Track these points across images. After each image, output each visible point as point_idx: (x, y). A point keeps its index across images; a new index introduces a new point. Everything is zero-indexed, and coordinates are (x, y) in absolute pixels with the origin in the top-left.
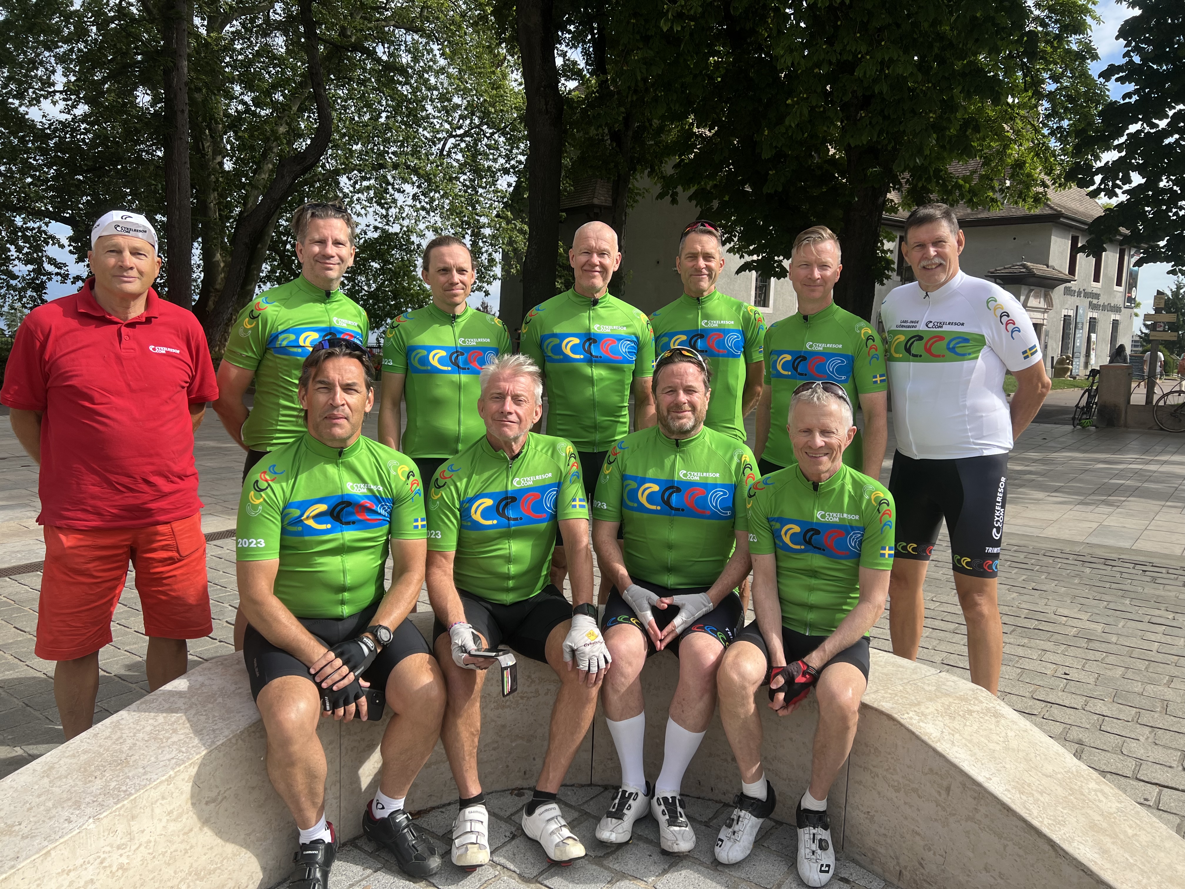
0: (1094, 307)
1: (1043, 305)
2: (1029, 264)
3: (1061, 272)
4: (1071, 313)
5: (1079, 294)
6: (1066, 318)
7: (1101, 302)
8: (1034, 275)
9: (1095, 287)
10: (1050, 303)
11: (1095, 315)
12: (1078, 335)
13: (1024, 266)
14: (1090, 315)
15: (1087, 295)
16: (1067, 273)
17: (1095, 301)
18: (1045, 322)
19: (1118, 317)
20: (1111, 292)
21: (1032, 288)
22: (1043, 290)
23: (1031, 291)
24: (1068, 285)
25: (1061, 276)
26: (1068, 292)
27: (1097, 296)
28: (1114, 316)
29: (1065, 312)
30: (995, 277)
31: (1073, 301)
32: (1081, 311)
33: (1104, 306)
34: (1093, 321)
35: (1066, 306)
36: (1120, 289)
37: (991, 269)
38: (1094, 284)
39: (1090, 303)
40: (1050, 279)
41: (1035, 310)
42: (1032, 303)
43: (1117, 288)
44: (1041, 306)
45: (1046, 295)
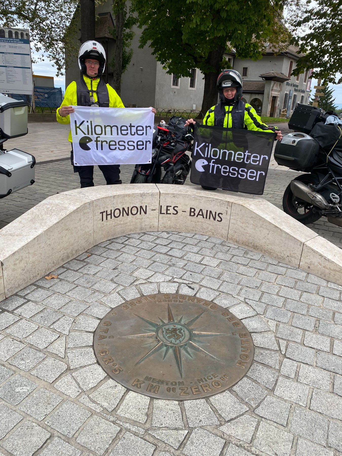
0: (296, 90)
1: (279, 89)
3: (285, 76)
4: (288, 93)
5: (291, 85)
6: (286, 95)
7: (298, 89)
8: (276, 77)
10: (281, 88)
11: (296, 94)
12: (289, 101)
13: (273, 73)
14: (294, 93)
15: (294, 86)
16: (288, 76)
17: (296, 88)
18: (279, 96)
19: (304, 95)
20: (302, 85)
21: (275, 82)
22: (279, 83)
23: (275, 83)
24: (288, 81)
25: (285, 78)
26: (288, 84)
27: (297, 86)
28: (302, 94)
29: (286, 92)
30: (262, 77)
31: (289, 88)
32: (291, 92)
33: (299, 90)
34: (295, 96)
35: (287, 90)
36: (305, 84)
37: (262, 74)
38: (297, 81)
39: (295, 89)
40: (282, 78)
41: (276, 91)
42: (275, 88)
43: (304, 83)
44: (278, 89)
45: (280, 85)
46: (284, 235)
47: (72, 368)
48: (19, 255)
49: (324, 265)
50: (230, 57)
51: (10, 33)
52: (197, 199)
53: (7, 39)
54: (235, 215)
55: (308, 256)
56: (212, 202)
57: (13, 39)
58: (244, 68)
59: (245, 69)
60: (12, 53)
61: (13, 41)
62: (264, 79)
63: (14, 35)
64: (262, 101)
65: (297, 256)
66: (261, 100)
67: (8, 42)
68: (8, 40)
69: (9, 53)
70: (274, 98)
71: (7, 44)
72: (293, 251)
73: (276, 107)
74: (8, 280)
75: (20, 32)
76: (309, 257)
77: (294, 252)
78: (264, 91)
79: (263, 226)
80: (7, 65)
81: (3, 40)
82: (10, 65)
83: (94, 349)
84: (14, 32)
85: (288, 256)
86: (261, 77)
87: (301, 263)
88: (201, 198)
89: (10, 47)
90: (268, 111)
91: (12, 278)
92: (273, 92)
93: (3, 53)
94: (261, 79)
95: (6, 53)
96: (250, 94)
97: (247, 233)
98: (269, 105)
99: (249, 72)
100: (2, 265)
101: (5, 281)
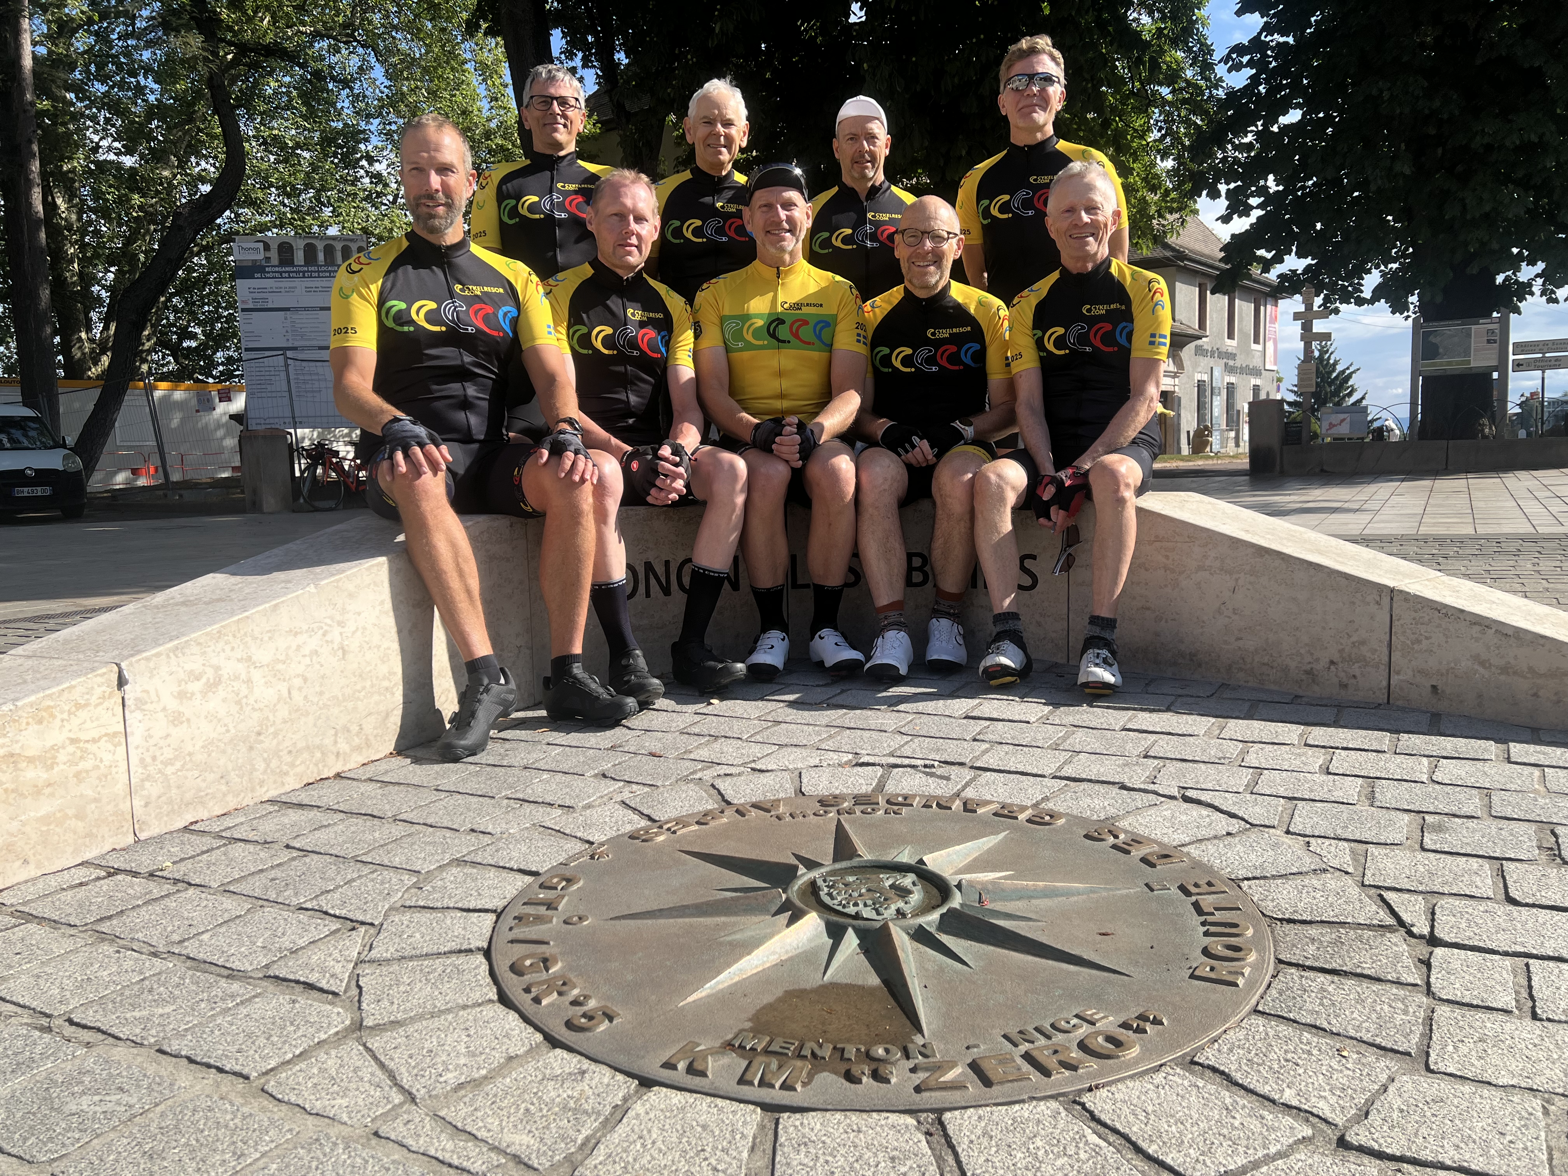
0: (1230, 370)
1: (1172, 368)
3: (1190, 327)
4: (1205, 377)
5: (1212, 353)
6: (1200, 385)
7: (1238, 364)
9: (1231, 345)
10: (1180, 368)
11: (1233, 379)
12: (1215, 403)
14: (1227, 380)
15: (1222, 355)
16: (1197, 327)
17: (1231, 363)
18: (1177, 389)
19: (1258, 382)
20: (1249, 352)
24: (1199, 342)
25: (1190, 332)
26: (1200, 351)
27: (1233, 356)
28: (1254, 381)
29: (1198, 377)
31: (1205, 362)
32: (1216, 375)
33: (1242, 368)
34: (1231, 389)
35: (1200, 369)
36: (1259, 347)
38: (1229, 342)
39: (1226, 365)
43: (1254, 347)
47: (370, 1024)
51: (310, 250)
53: (301, 269)
55: (1419, 642)
57: (318, 266)
60: (313, 309)
61: (318, 272)
63: (321, 256)
65: (1374, 651)
67: (304, 277)
68: (304, 272)
69: (306, 309)
71: (300, 284)
72: (1349, 636)
74: (149, 760)
75: (338, 246)
76: (1425, 644)
77: (1355, 638)
80: (296, 344)
81: (289, 272)
82: (308, 343)
83: (489, 960)
84: (320, 246)
85: (1332, 662)
87: (1395, 679)
89: (308, 290)
91: (168, 753)
93: (288, 309)
95: (297, 309)
97: (1148, 609)
100: (121, 682)
101: (134, 760)
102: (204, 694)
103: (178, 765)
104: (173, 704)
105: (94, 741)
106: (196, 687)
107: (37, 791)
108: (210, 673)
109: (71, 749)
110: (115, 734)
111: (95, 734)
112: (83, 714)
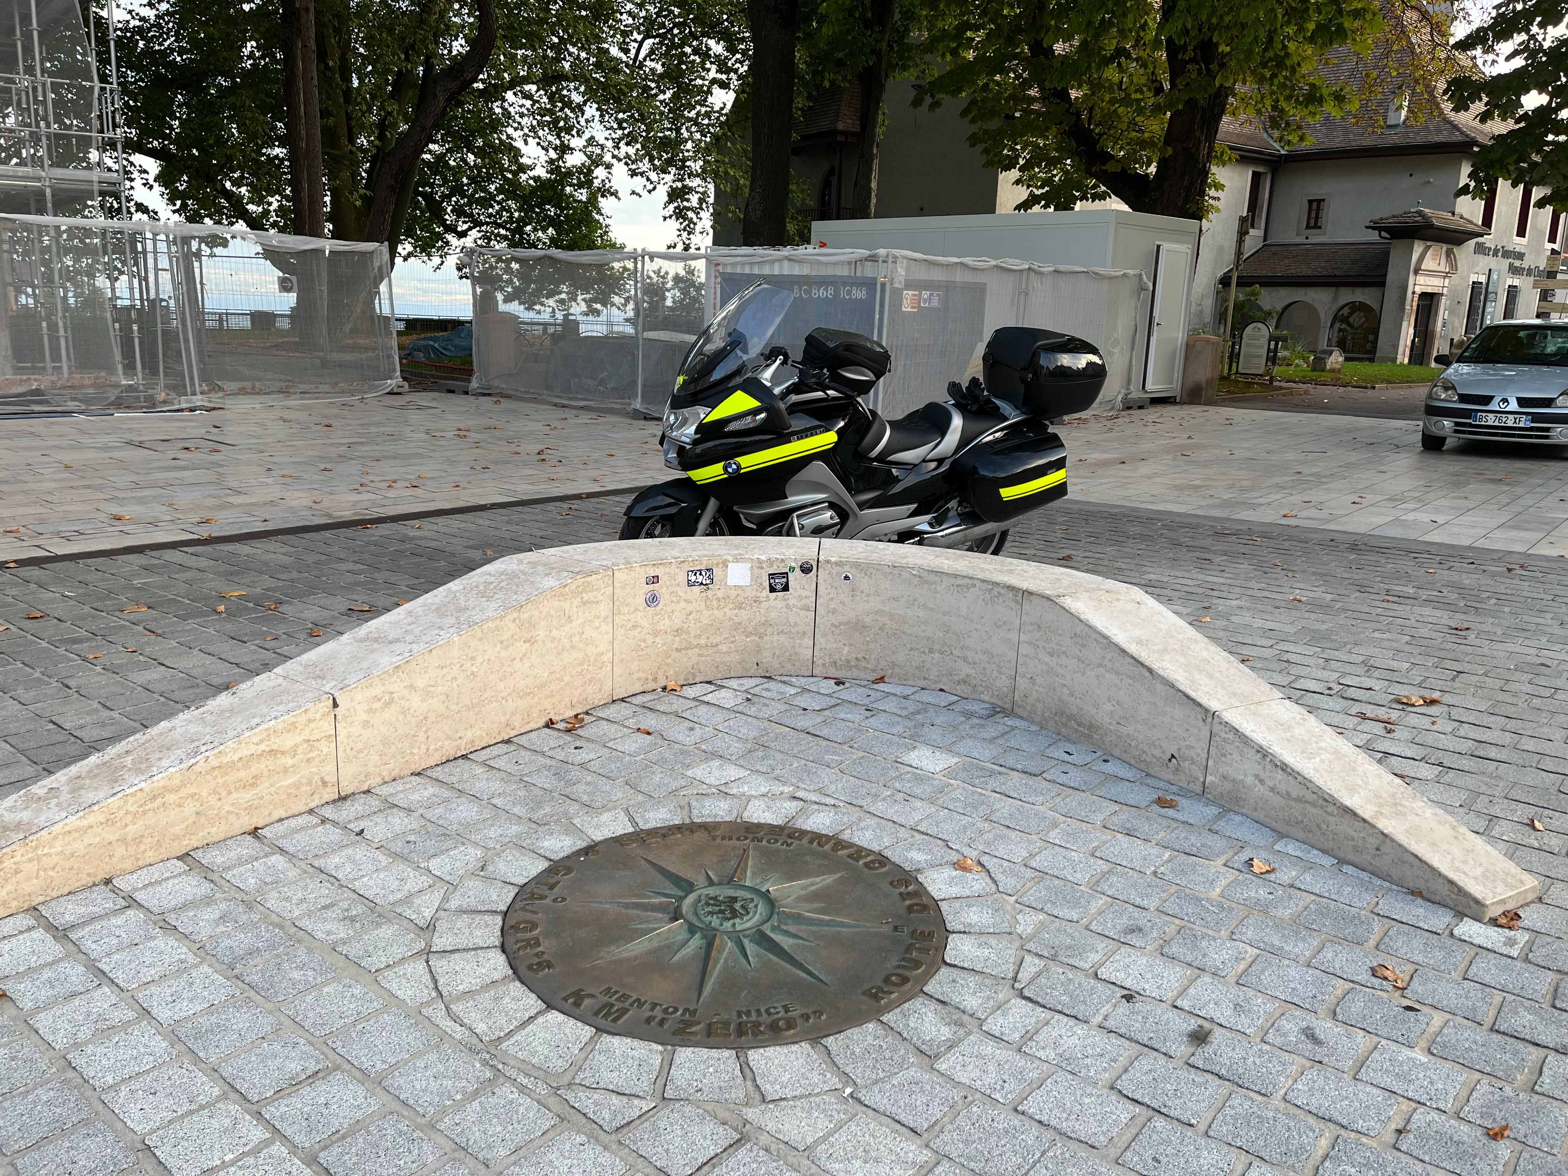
0: (1514, 271)
1: (1444, 267)
2: (1427, 210)
3: (1471, 222)
4: (1483, 279)
5: (1496, 253)
6: (1475, 286)
7: (1525, 265)
8: (1432, 226)
9: (1519, 243)
10: (1454, 267)
11: (1516, 282)
12: (1490, 309)
13: (1420, 213)
14: (1509, 282)
15: (1507, 254)
16: (1480, 223)
17: (1517, 263)
18: (1445, 291)
20: (1540, 251)
21: (1429, 243)
22: (1445, 247)
23: (1428, 248)
25: (1470, 228)
26: (1481, 249)
27: (1520, 256)
29: (1473, 278)
30: (1380, 229)
31: (1489, 262)
32: (1494, 276)
33: (1529, 269)
34: (1512, 292)
35: (1477, 270)
37: (1377, 217)
38: (1518, 240)
39: (1510, 265)
40: (1455, 231)
41: (1431, 273)
42: (1429, 263)
43: (1551, 245)
44: (1441, 268)
45: (1449, 253)
46: (1160, 687)
47: (435, 950)
48: (383, 689)
49: (1271, 784)
50: (1260, 169)
52: (927, 582)
54: (1031, 628)
56: (969, 589)
58: (1310, 202)
59: (1315, 205)
62: (1383, 234)
64: (1378, 312)
65: (1198, 755)
66: (1375, 306)
70: (1429, 301)
72: (1185, 740)
73: (1433, 332)
74: (348, 750)
76: (1229, 757)
77: (1187, 743)
78: (1385, 275)
79: (1105, 662)
83: (504, 920)
85: (1173, 756)
86: (1373, 228)
87: (1209, 778)
88: (937, 579)
90: (1402, 343)
91: (360, 745)
92: (1421, 279)
94: (1374, 236)
96: (1333, 289)
98: (1405, 324)
99: (1332, 213)
100: (335, 705)
101: (340, 750)
102: (382, 709)
103: (366, 752)
104: (364, 716)
105: (318, 740)
106: (377, 705)
107: (286, 771)
108: (387, 697)
109: (305, 746)
110: (330, 736)
111: (318, 736)
112: (312, 725)
